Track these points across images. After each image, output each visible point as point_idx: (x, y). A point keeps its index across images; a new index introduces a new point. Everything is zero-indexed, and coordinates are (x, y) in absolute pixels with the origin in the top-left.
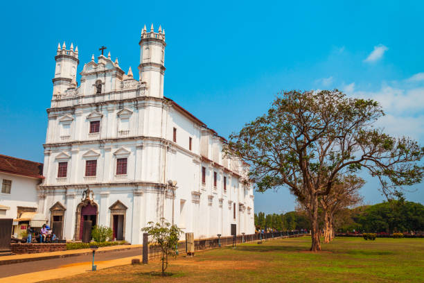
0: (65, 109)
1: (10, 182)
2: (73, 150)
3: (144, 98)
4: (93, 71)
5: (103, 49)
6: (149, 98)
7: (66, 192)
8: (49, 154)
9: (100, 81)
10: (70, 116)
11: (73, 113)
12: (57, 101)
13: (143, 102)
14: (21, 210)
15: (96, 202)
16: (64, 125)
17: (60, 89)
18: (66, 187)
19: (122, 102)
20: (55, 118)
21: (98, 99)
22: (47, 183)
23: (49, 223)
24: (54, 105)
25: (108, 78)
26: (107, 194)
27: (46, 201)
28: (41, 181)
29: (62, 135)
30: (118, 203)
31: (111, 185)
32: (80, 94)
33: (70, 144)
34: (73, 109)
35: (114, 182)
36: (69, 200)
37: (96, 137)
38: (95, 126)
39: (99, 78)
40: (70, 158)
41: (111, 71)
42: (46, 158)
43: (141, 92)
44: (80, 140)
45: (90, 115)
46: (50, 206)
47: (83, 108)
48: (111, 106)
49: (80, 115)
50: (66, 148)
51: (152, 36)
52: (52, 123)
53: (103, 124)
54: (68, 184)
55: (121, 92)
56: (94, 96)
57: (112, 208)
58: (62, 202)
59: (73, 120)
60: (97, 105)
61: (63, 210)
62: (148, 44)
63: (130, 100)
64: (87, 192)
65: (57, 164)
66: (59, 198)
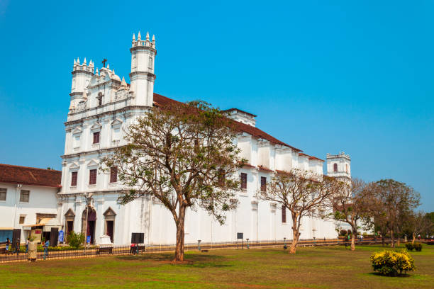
0: (76, 122)
1: (29, 191)
2: (80, 160)
3: (130, 108)
4: (96, 83)
5: (104, 61)
6: (134, 107)
7: (75, 200)
8: (65, 165)
9: (101, 93)
10: (80, 129)
11: (81, 126)
12: (72, 115)
13: (129, 111)
14: (40, 216)
15: (95, 208)
16: (76, 137)
17: (75, 103)
18: (75, 195)
19: (114, 112)
20: (70, 131)
21: (99, 111)
22: (64, 191)
23: (64, 228)
24: (70, 119)
25: (107, 90)
26: (101, 202)
27: (63, 207)
28: (59, 189)
29: (75, 146)
30: (110, 210)
31: (105, 192)
32: (88, 107)
33: (79, 155)
34: (82, 121)
35: (107, 190)
36: (77, 207)
37: (97, 148)
38: (97, 137)
39: (100, 91)
40: (79, 167)
41: (108, 82)
42: (63, 168)
43: (128, 102)
44: (86, 150)
45: (93, 127)
46: (65, 212)
47: (88, 120)
48: (107, 116)
49: (86, 127)
50: (76, 158)
51: (139, 44)
52: (69, 136)
53: (102, 135)
54: (77, 192)
55: (115, 103)
56: (96, 108)
57: (105, 214)
58: (73, 209)
59: (81, 132)
60: (97, 116)
61: (73, 216)
62: (135, 54)
63: (120, 111)
64: (89, 199)
65: (71, 174)
66: (70, 205)
